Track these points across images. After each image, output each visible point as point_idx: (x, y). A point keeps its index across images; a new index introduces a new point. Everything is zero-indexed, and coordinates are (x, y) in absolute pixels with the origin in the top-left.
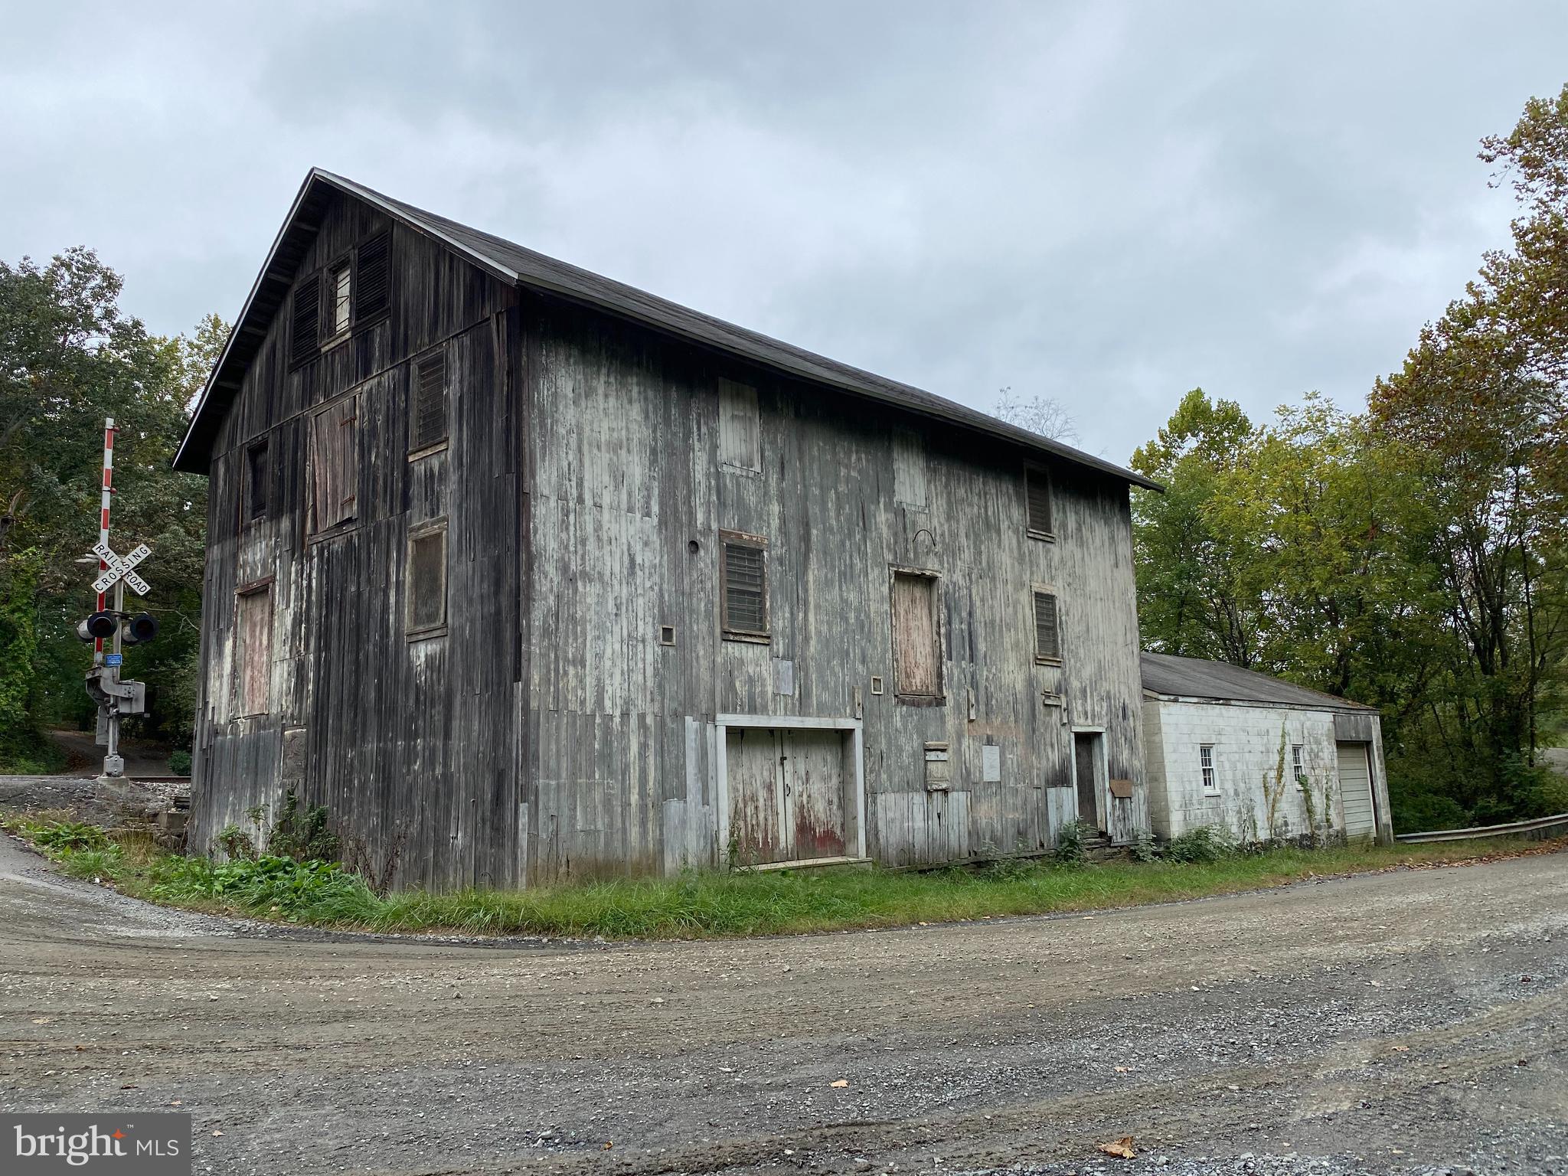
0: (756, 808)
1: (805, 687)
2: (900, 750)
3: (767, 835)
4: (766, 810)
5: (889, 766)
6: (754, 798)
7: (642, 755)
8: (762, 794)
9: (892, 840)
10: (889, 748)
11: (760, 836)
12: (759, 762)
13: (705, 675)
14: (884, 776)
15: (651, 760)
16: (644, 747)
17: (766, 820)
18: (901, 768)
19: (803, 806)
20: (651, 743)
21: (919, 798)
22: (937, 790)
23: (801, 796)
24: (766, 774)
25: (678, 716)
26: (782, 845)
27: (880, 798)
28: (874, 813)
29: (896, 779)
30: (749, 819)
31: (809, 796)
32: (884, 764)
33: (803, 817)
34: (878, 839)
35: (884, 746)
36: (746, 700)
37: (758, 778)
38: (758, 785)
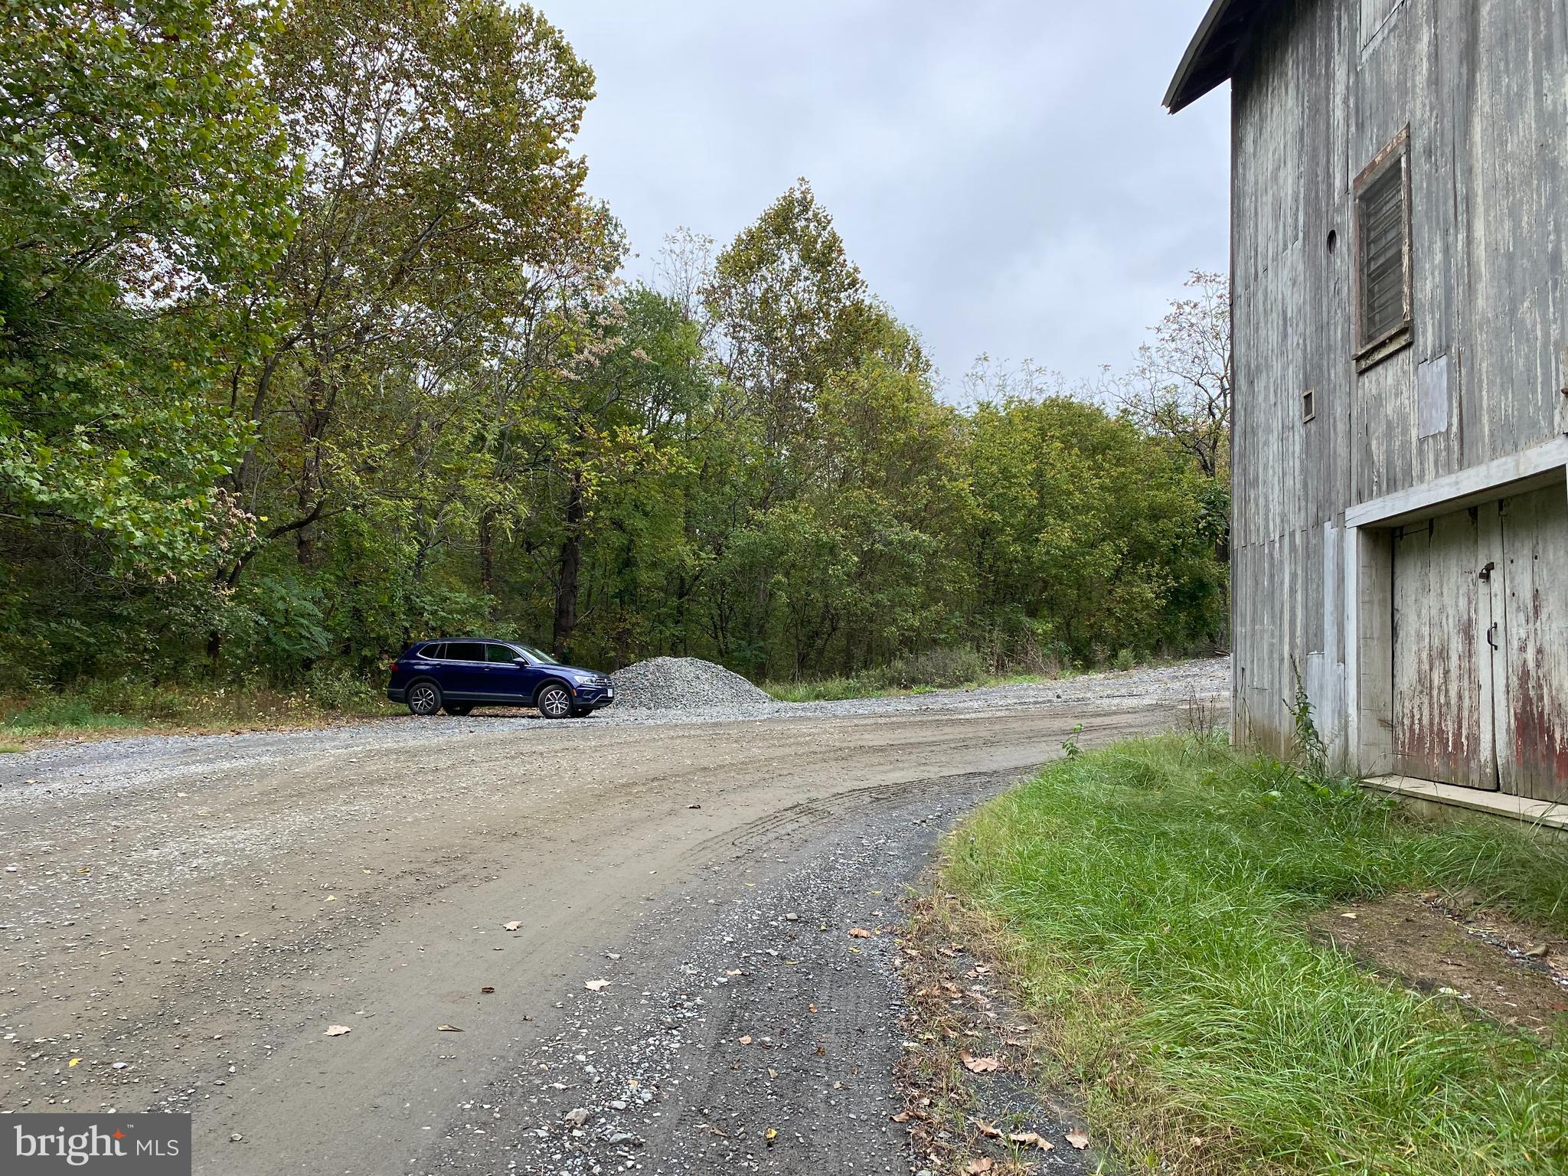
0: (1447, 672)
1: (1470, 400)
3: (1460, 727)
4: (1460, 678)
6: (1443, 654)
7: (1293, 591)
8: (1456, 645)
11: (1450, 727)
12: (1453, 580)
13: (1342, 450)
15: (1299, 597)
16: (1294, 576)
17: (1460, 698)
19: (1526, 673)
20: (1299, 572)
23: (1522, 649)
24: (1463, 603)
25: (1318, 524)
26: (1485, 753)
30: (1435, 693)
33: (1527, 701)
36: (1383, 471)
37: (1451, 612)
38: (1451, 625)
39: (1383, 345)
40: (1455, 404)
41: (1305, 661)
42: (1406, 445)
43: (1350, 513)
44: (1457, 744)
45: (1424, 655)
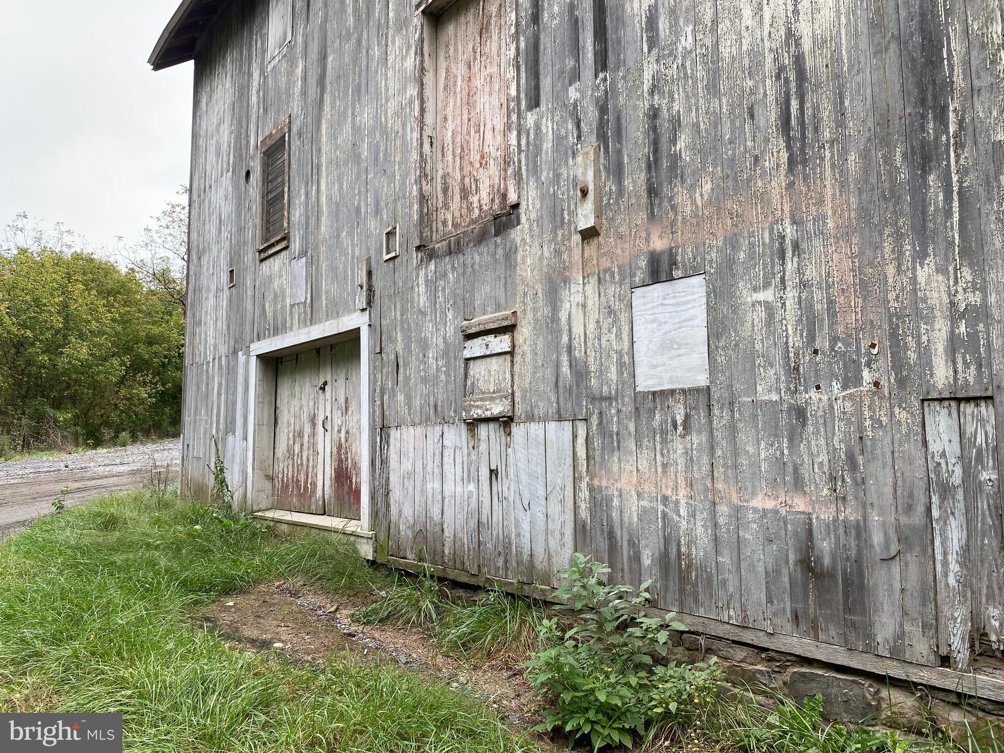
0: (302, 445)
1: (316, 285)
2: (424, 345)
3: (307, 478)
4: (309, 448)
5: (407, 379)
6: (300, 434)
7: (219, 394)
8: (307, 429)
9: (408, 511)
10: (407, 348)
11: (302, 478)
12: (307, 391)
13: (250, 308)
14: (401, 397)
15: (223, 398)
16: (220, 384)
17: (308, 460)
18: (425, 380)
19: (340, 445)
20: (223, 382)
21: (456, 436)
22: (487, 420)
23: (339, 431)
24: (311, 404)
25: (235, 352)
26: (319, 493)
27: (394, 434)
28: (384, 462)
29: (417, 402)
30: (295, 458)
31: (347, 432)
32: (401, 377)
33: (340, 461)
34: (388, 505)
35: (400, 347)
36: (271, 322)
37: (305, 409)
38: (305, 418)
39: (273, 245)
40: (309, 287)
41: (224, 440)
42: (283, 307)
43: (252, 346)
44: (306, 488)
45: (291, 435)
